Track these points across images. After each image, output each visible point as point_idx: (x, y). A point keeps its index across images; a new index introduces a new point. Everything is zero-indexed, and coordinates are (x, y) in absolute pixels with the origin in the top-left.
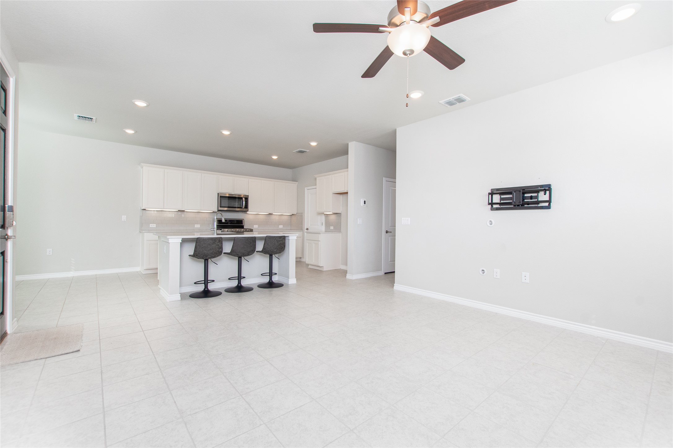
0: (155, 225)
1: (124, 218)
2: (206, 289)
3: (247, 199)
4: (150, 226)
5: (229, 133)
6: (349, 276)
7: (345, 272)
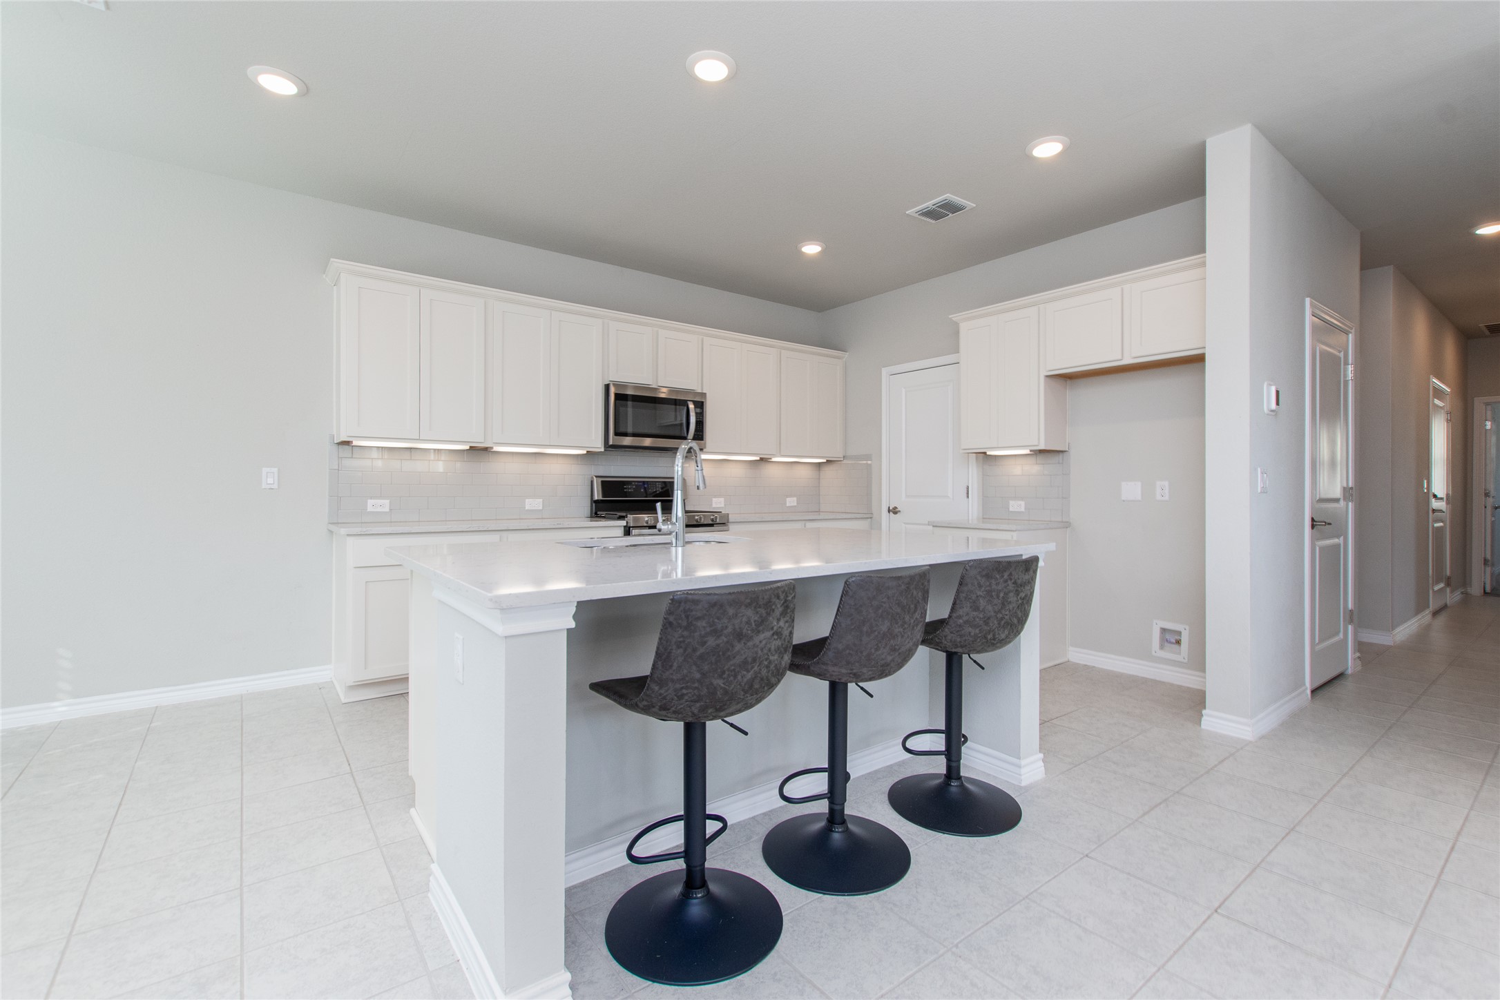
0: (387, 502)
1: (269, 477)
3: (700, 405)
4: (369, 509)
6: (1214, 721)
7: (1196, 702)
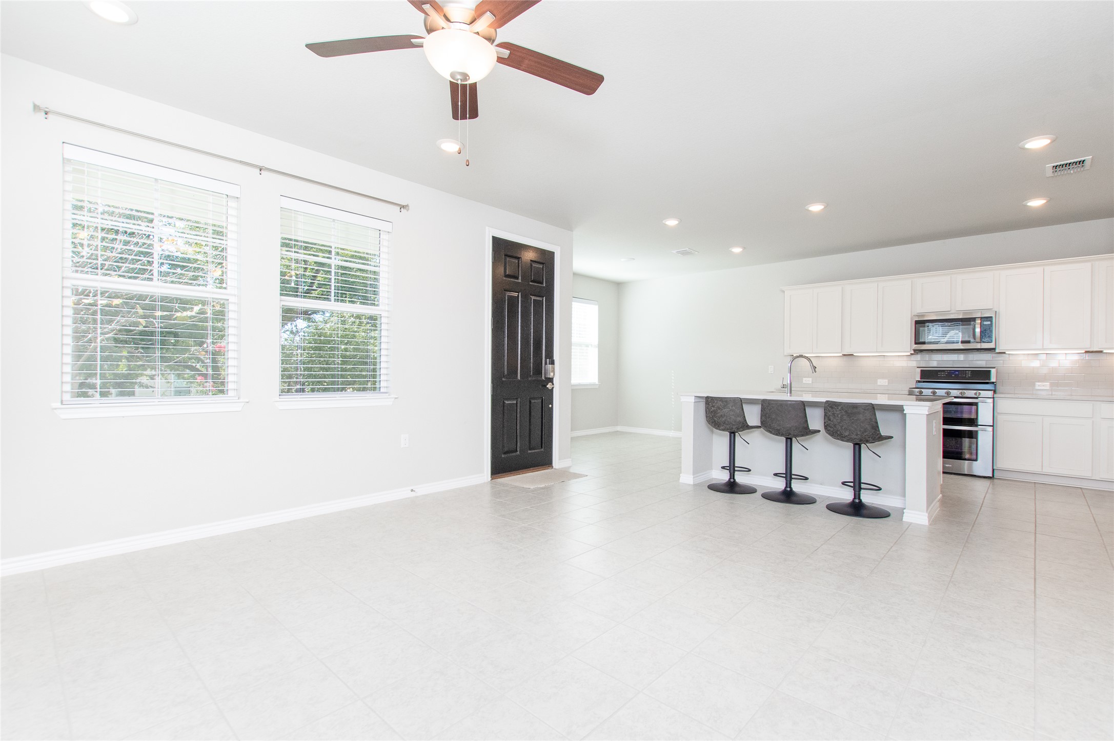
0: (811, 379)
1: (771, 369)
2: (732, 480)
3: (989, 319)
4: (804, 382)
5: (822, 207)
